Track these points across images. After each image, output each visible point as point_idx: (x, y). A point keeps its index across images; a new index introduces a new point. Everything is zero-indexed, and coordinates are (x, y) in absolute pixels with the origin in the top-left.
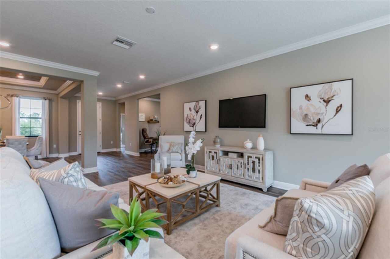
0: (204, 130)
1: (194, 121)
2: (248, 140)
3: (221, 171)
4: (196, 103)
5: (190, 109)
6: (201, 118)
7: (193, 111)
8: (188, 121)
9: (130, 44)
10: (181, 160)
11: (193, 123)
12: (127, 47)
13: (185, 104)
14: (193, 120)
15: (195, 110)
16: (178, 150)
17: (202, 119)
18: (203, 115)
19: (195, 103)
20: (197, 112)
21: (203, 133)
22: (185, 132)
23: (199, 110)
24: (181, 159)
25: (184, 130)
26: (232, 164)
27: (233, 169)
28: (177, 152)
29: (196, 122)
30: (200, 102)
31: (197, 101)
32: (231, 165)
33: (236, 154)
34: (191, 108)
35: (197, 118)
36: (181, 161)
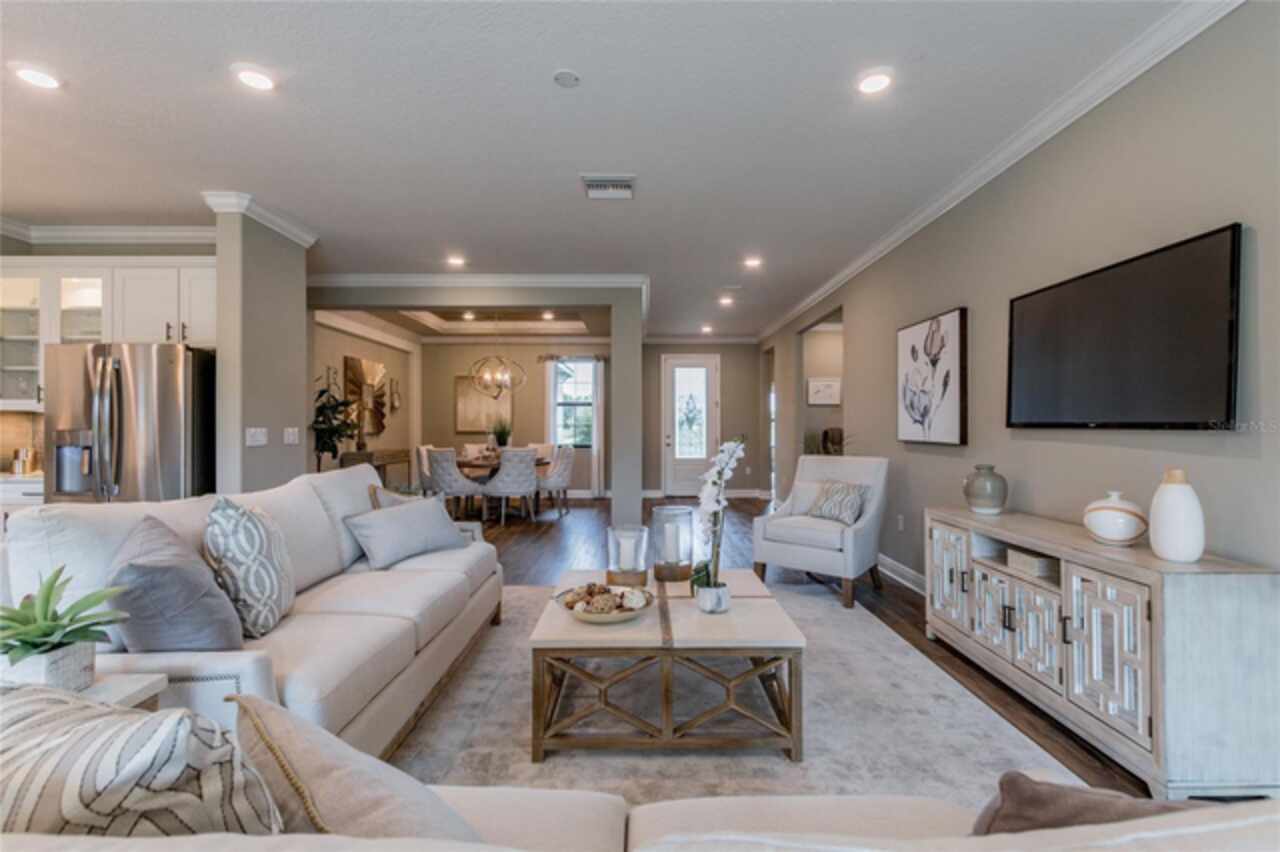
0: (955, 439)
1: (924, 400)
2: (1115, 496)
3: (978, 632)
4: (931, 325)
5: (914, 351)
6: (946, 384)
7: (923, 358)
8: (908, 402)
9: (626, 185)
10: (841, 550)
11: (922, 409)
12: (625, 194)
13: (900, 334)
14: (922, 395)
15: (928, 355)
16: (840, 513)
17: (949, 388)
18: (952, 374)
19: (927, 324)
20: (934, 362)
21: (954, 448)
22: (902, 445)
23: (939, 353)
24: (839, 546)
25: (897, 436)
26: (1017, 606)
27: (1018, 630)
28: (837, 520)
29: (930, 401)
30: (941, 318)
31: (934, 318)
32: (1011, 609)
33: (1036, 562)
34: (917, 347)
35: (933, 386)
36: (840, 554)
